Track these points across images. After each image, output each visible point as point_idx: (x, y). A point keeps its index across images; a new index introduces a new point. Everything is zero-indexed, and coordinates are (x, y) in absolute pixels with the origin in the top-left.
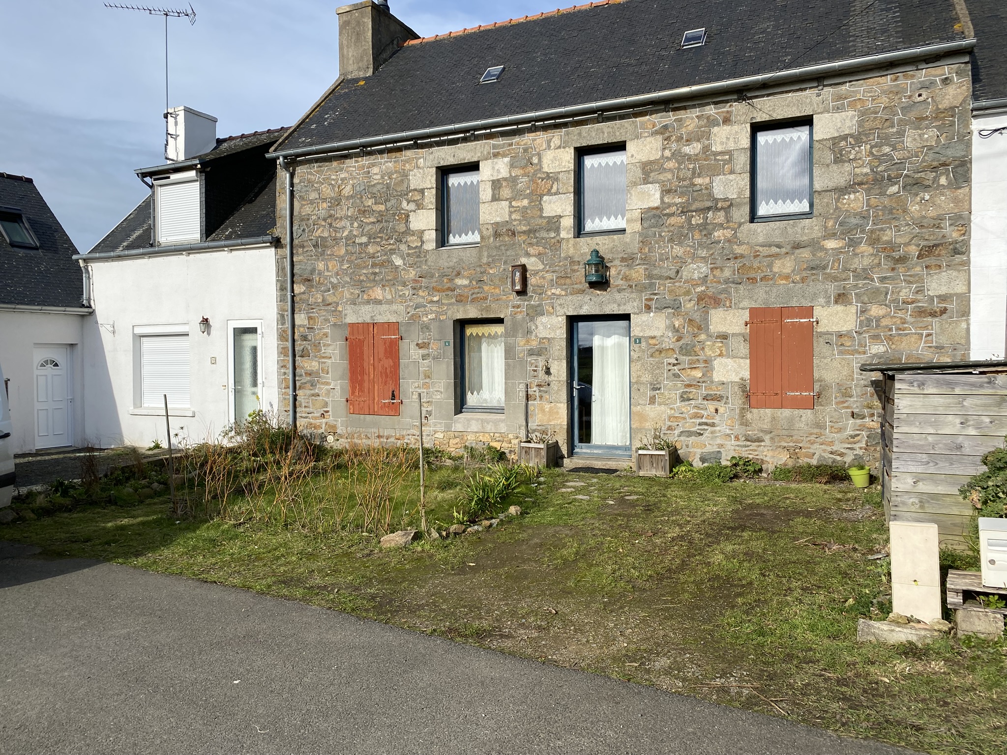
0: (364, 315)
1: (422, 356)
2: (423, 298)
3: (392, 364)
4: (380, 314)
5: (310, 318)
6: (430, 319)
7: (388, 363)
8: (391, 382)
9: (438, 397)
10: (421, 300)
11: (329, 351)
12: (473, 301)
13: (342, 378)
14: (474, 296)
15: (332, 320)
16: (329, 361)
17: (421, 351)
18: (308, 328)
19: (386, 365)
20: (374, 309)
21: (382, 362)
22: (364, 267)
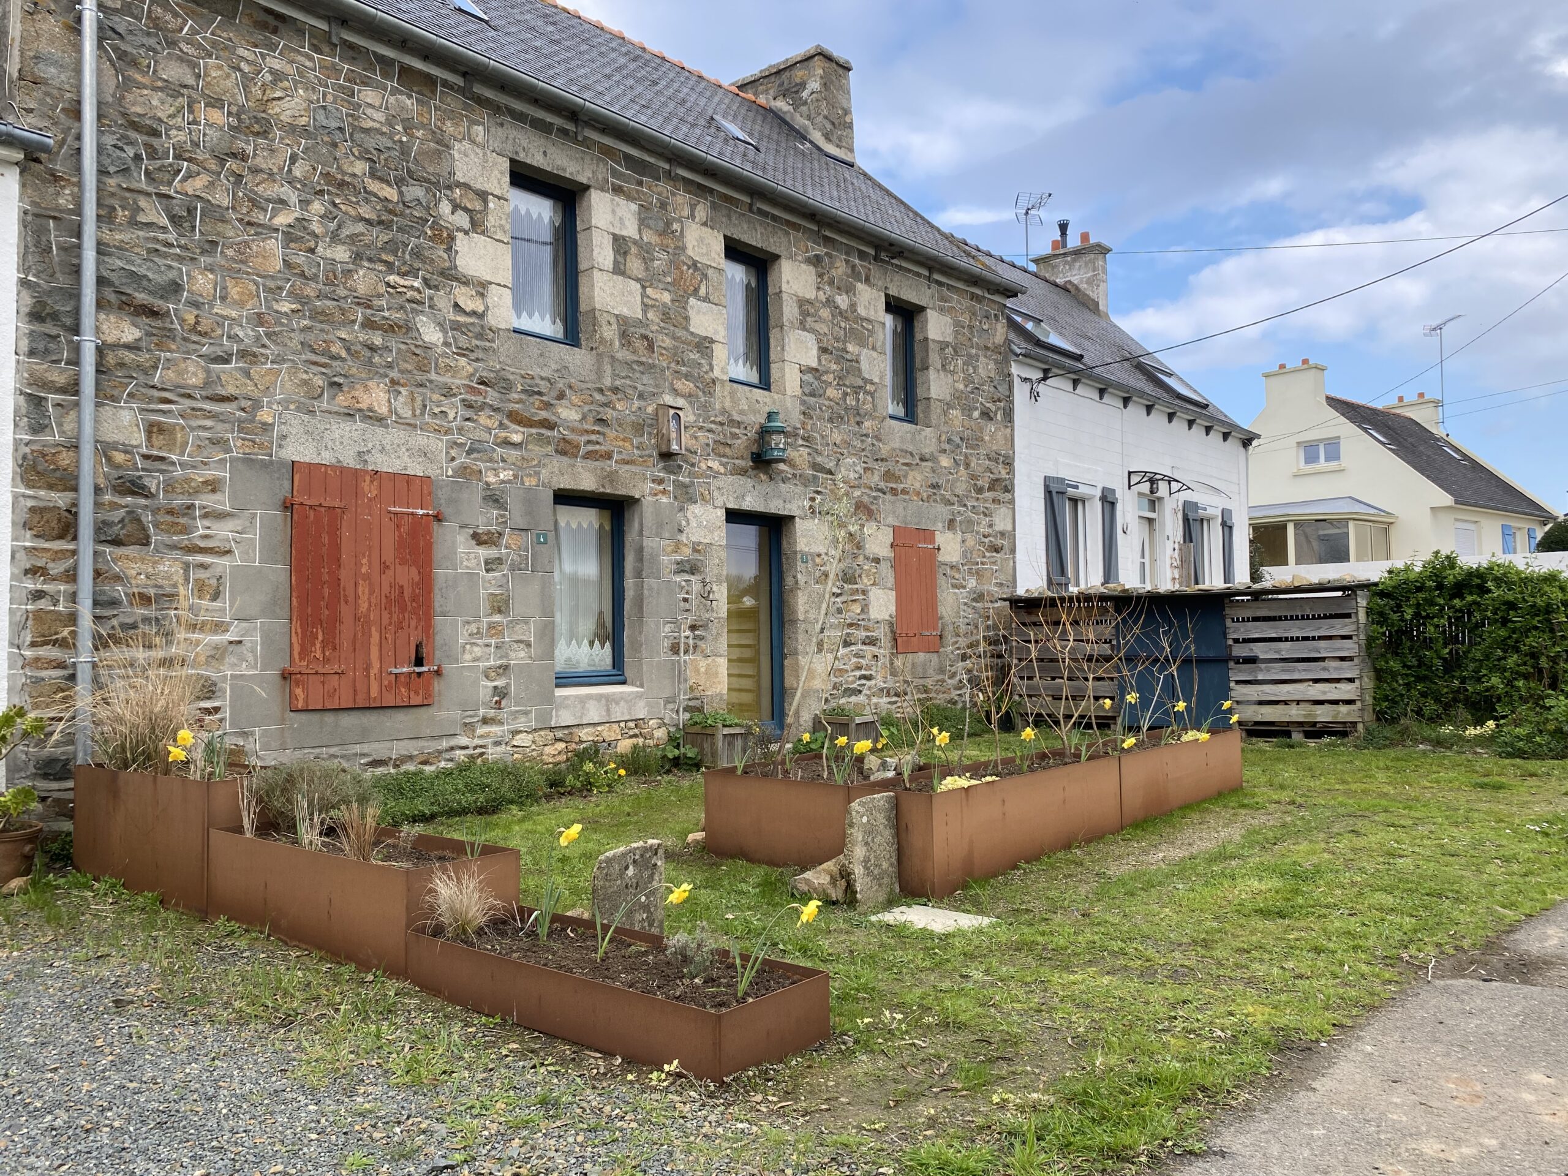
0: (338, 447)
1: (487, 563)
2: (489, 430)
3: (417, 578)
4: (383, 450)
5: (153, 429)
6: (503, 482)
7: (406, 576)
8: (413, 623)
9: (522, 654)
10: (485, 436)
11: (223, 532)
12: (589, 455)
13: (268, 610)
14: (590, 448)
15: (237, 446)
16: (224, 561)
17: (483, 552)
18: (146, 457)
19: (403, 580)
20: (368, 436)
21: (390, 573)
22: (343, 324)
